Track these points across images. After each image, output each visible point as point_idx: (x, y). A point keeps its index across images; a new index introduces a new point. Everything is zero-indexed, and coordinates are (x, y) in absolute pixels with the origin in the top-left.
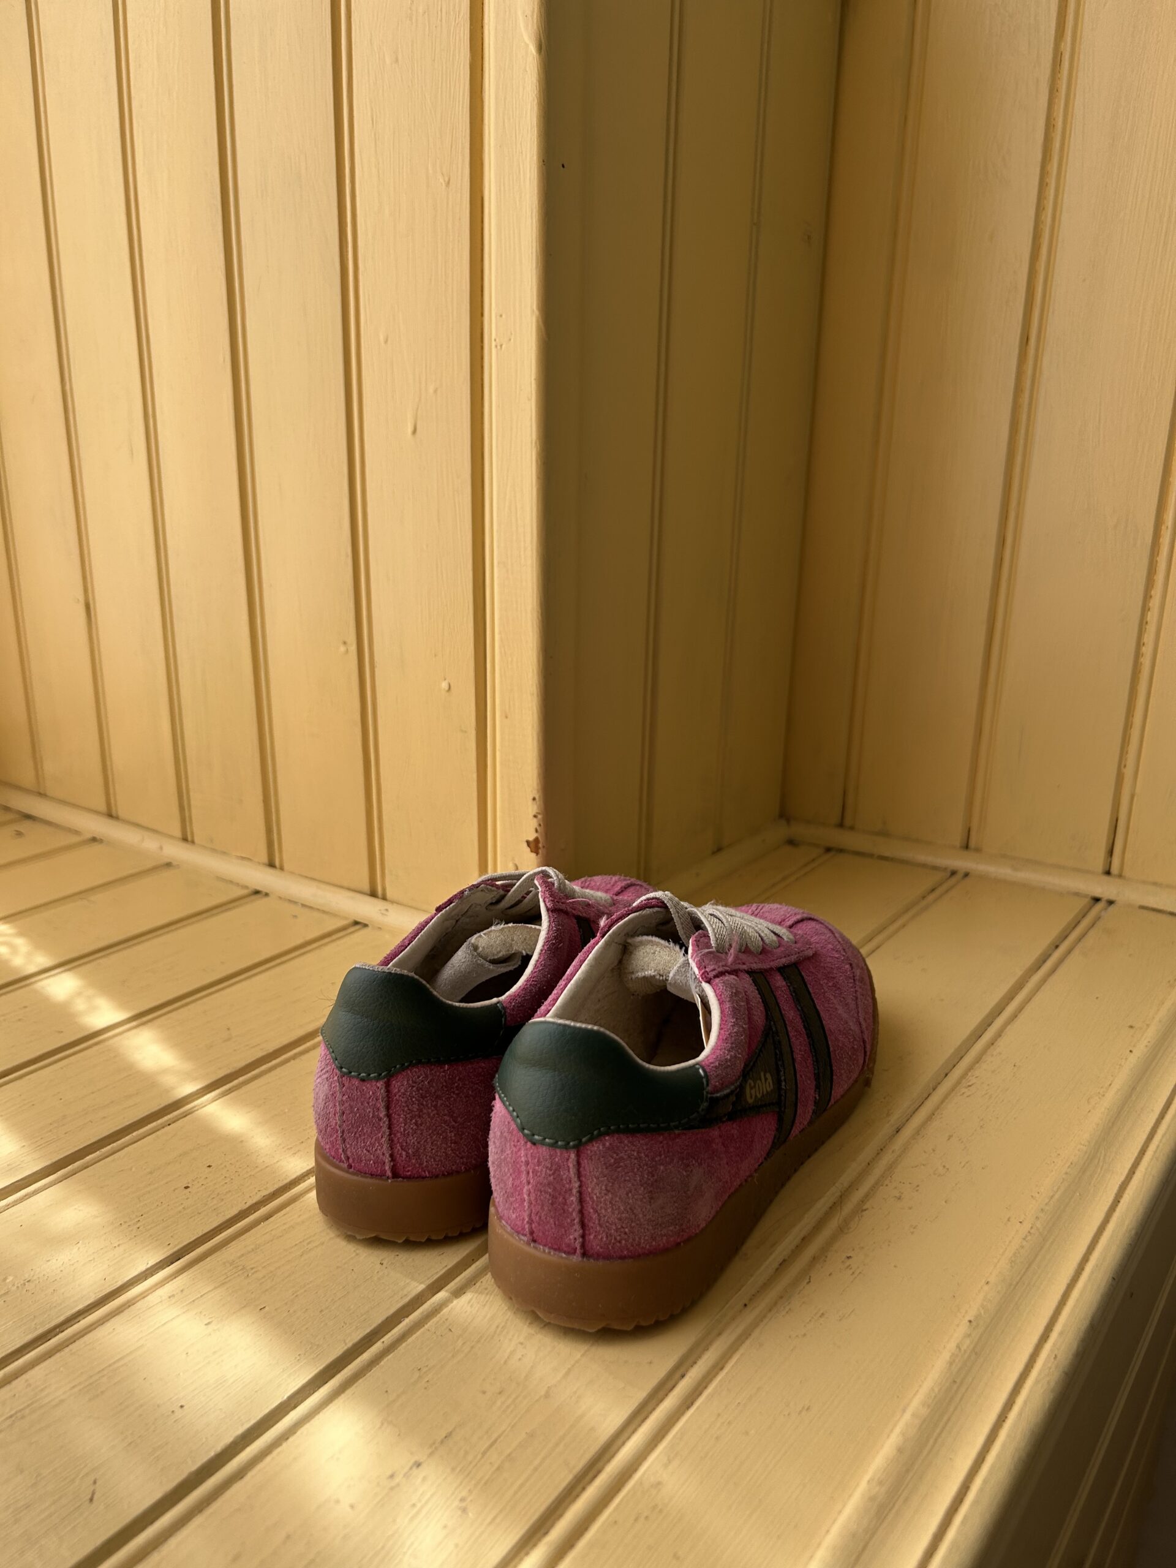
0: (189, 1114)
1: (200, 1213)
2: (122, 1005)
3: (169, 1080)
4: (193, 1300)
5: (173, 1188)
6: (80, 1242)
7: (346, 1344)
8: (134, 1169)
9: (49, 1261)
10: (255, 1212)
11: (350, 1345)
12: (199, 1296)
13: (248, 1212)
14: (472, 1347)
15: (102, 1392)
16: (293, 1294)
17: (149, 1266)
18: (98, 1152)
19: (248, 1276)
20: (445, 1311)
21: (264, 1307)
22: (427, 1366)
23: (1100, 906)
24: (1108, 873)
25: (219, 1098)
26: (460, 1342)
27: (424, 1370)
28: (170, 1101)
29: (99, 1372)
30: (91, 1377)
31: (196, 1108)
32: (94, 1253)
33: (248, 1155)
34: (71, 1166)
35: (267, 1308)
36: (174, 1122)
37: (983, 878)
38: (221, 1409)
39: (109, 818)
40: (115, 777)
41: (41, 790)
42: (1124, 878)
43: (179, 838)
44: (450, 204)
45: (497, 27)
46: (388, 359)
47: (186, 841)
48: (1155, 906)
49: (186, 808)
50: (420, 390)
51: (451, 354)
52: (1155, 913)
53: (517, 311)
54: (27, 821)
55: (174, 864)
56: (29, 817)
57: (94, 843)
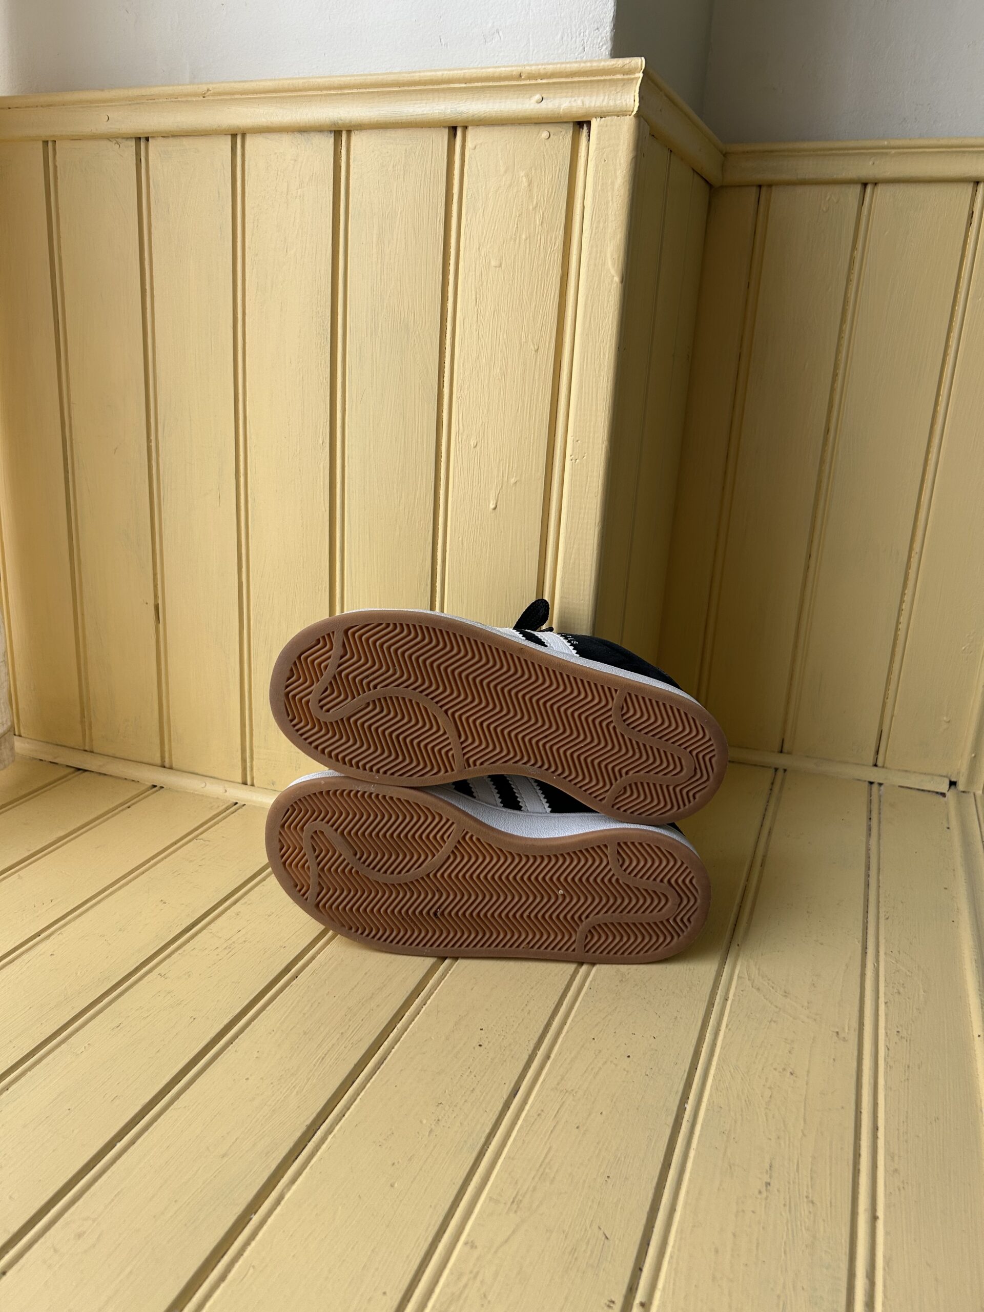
1: (506, 1062)
5: (472, 1047)
10: (536, 1056)
13: (532, 1056)
23: (875, 787)
24: (876, 765)
37: (797, 771)
39: (164, 769)
40: (172, 737)
41: (87, 748)
42: (886, 768)
43: (239, 783)
44: (538, 363)
45: (589, 261)
46: (476, 458)
47: (247, 784)
48: (908, 786)
49: (248, 760)
50: (503, 481)
51: (531, 460)
52: (910, 790)
53: (591, 440)
54: (82, 773)
55: (240, 803)
56: (79, 769)
57: (159, 790)
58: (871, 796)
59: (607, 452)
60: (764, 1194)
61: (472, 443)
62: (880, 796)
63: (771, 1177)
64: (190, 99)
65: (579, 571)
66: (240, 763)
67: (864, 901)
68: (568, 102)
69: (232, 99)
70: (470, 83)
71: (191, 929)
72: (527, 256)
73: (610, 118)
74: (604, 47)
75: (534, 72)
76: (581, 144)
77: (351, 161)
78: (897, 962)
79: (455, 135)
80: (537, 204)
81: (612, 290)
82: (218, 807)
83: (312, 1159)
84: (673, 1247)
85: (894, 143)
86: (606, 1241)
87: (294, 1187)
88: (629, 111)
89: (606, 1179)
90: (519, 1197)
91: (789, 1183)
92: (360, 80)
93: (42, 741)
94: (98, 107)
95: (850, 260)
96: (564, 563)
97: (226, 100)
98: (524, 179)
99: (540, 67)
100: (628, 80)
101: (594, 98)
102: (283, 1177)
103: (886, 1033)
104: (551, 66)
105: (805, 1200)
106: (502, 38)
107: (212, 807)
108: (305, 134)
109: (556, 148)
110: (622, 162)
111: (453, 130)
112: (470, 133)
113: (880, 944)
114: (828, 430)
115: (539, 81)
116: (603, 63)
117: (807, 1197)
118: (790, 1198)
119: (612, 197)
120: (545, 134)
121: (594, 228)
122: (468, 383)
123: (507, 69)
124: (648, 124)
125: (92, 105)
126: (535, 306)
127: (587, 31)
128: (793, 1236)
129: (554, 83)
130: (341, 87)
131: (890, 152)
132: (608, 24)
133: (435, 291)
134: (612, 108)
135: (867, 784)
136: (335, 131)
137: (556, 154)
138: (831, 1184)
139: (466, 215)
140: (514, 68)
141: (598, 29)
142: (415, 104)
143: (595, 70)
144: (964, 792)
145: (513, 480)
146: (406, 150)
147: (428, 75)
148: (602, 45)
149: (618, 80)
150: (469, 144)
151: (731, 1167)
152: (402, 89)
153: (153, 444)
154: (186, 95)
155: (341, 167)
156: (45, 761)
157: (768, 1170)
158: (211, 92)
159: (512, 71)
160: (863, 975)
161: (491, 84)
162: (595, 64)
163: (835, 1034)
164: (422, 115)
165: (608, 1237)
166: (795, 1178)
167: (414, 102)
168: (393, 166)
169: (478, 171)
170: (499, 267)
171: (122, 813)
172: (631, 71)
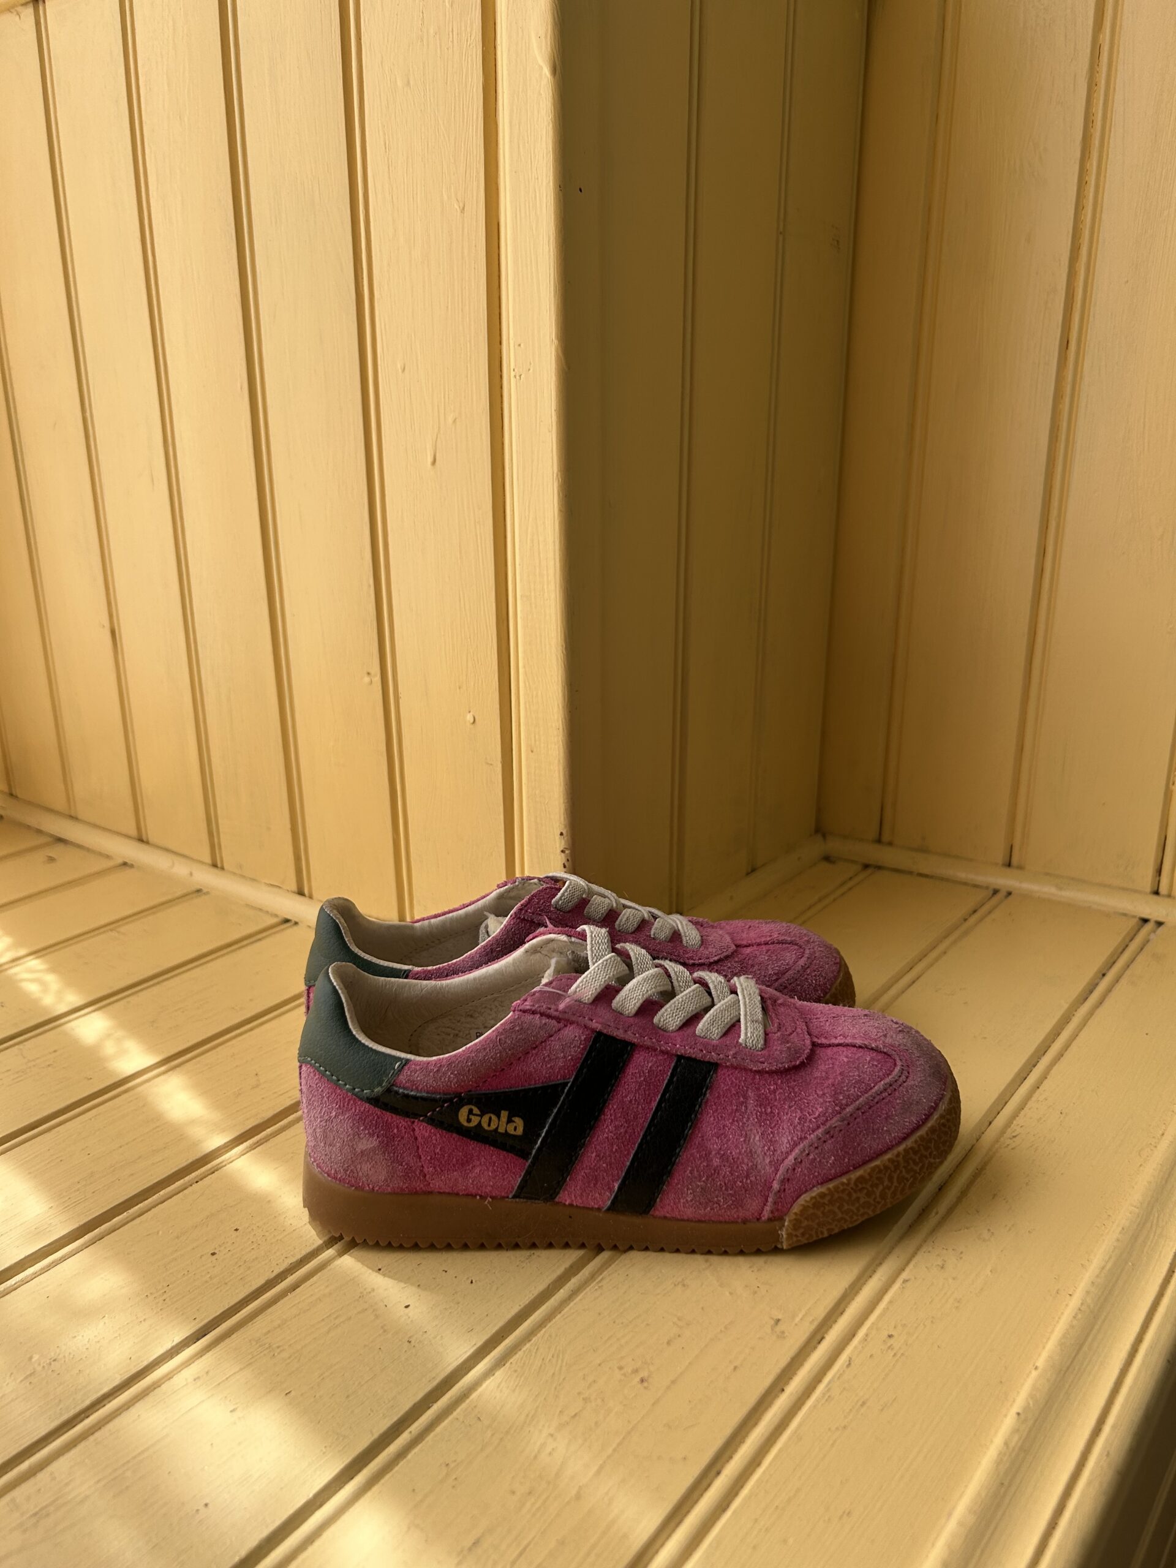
0: (217, 1170)
1: (226, 1284)
2: (152, 1048)
3: (197, 1132)
4: (218, 1383)
5: (199, 1255)
6: (107, 1315)
7: (373, 1435)
8: (161, 1233)
9: (75, 1337)
10: (282, 1281)
11: (376, 1436)
12: (224, 1378)
13: (275, 1281)
14: (501, 1439)
15: (127, 1488)
16: (320, 1377)
17: (174, 1343)
18: (125, 1213)
19: (274, 1355)
20: (474, 1396)
21: (289, 1392)
22: (455, 1461)
23: (1148, 927)
24: (1157, 893)
25: (248, 1152)
26: (489, 1433)
27: (452, 1465)
28: (199, 1155)
29: (124, 1465)
30: (116, 1470)
31: (224, 1164)
32: (120, 1328)
33: (275, 1217)
34: (98, 1229)
35: (293, 1393)
36: (201, 1179)
37: (1027, 897)
38: (245, 1508)
39: (140, 842)
40: (144, 802)
41: (70, 813)
42: (1173, 897)
43: (209, 865)
45: (509, 49)
46: (406, 388)
47: (214, 866)
49: (215, 834)
50: (439, 421)
53: (537, 340)
54: (58, 844)
55: (205, 890)
57: (129, 868)
58: (1129, 941)
61: (400, 366)
62: (1147, 941)
66: (207, 839)
72: (438, 61)
82: (176, 891)
95: (1093, 50)
103: (870, 1335)
126: (455, 138)
135: (1136, 922)
145: (451, 416)
153: (88, 413)
170: (407, 86)
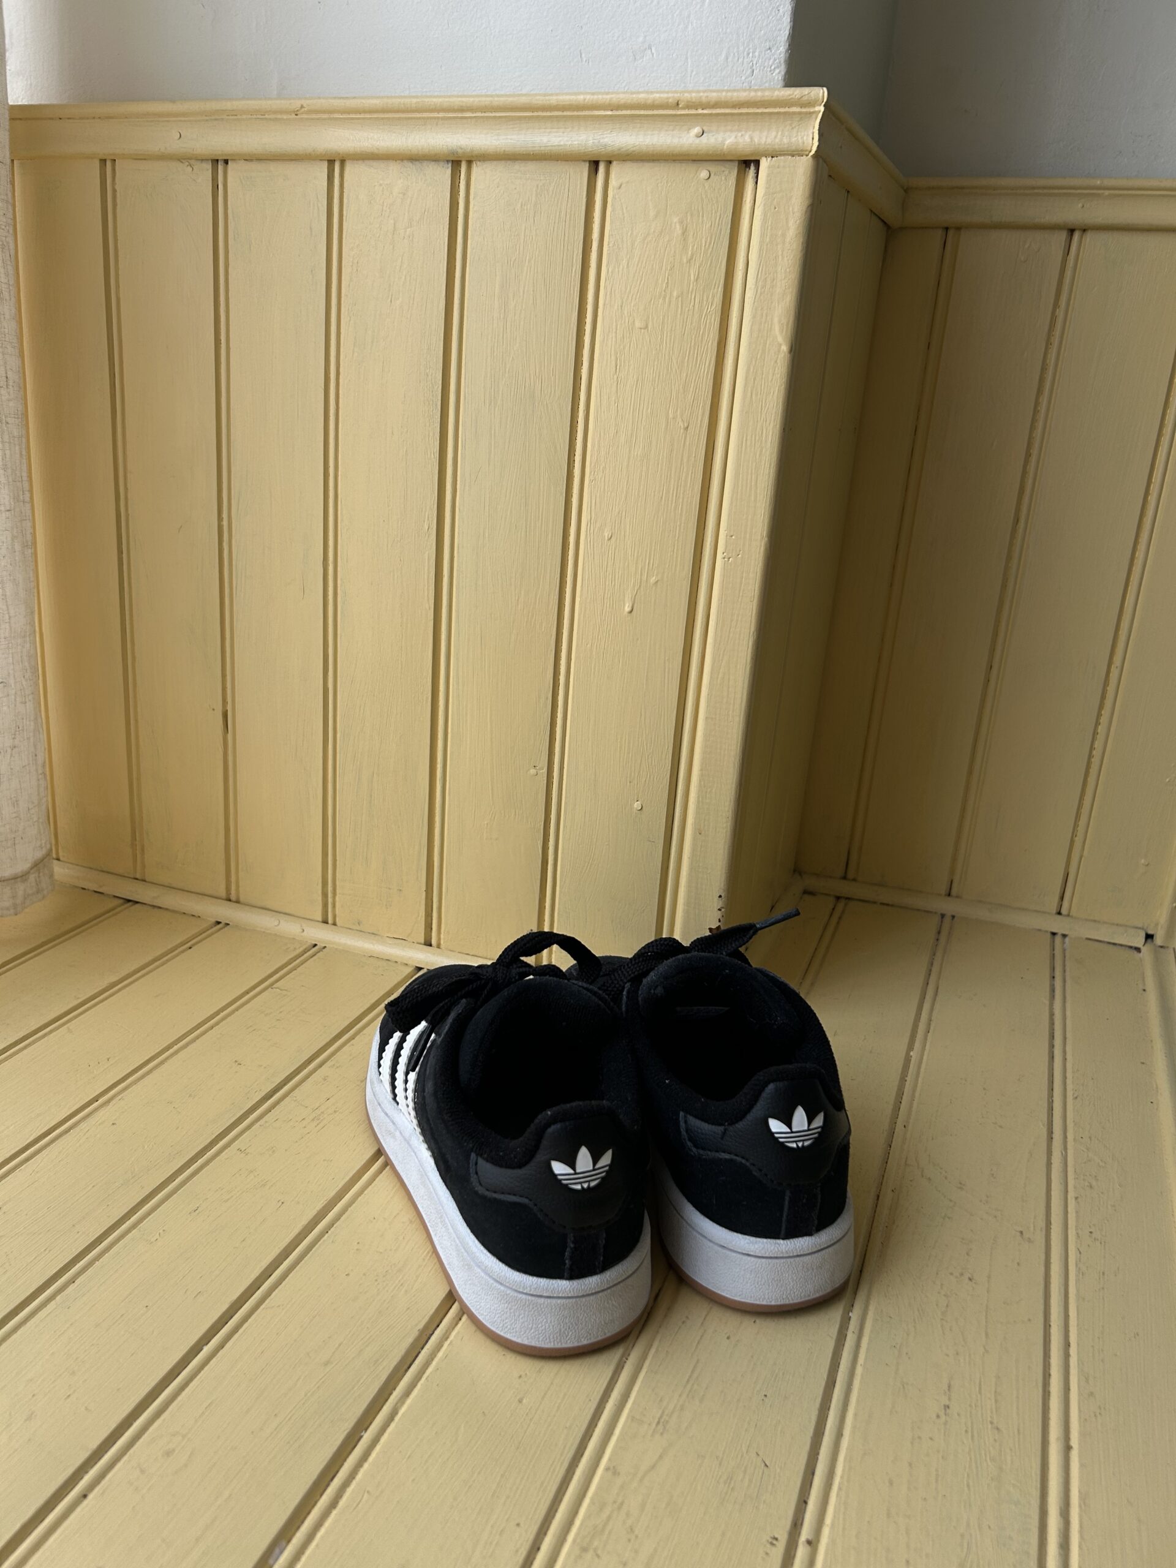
23: (1058, 939)
24: (1059, 913)
37: (967, 919)
39: (229, 902)
40: (240, 867)
41: (138, 876)
42: (1072, 917)
43: (318, 921)
44: (688, 443)
45: (752, 326)
46: (610, 552)
47: (327, 923)
48: (1097, 938)
49: (330, 895)
50: (641, 579)
51: (675, 556)
52: (1101, 944)
53: (748, 535)
54: (132, 905)
55: (320, 945)
56: (129, 901)
57: (224, 927)
58: (1054, 950)
59: (766, 549)
60: (943, 1418)
61: (606, 535)
62: (1064, 950)
63: (949, 1399)
64: (279, 116)
65: (729, 688)
66: (319, 898)
67: (1049, 1074)
68: (733, 137)
69: (330, 119)
70: (617, 110)
71: (271, 1096)
72: (679, 316)
73: (782, 158)
74: (777, 71)
75: (694, 100)
76: (747, 186)
77: (471, 197)
78: (1088, 1149)
79: (596, 170)
80: (692, 255)
81: (778, 361)
82: (295, 949)
83: (427, 1369)
84: (842, 1477)
85: (1108, 182)
86: (766, 1469)
87: (409, 1401)
88: (806, 151)
89: (763, 1397)
90: (665, 1417)
91: (970, 1406)
92: (486, 101)
93: (84, 867)
94: (168, 121)
95: (1051, 321)
96: (711, 677)
97: (325, 119)
98: (678, 226)
99: (702, 94)
100: (806, 113)
101: (765, 134)
102: (395, 1389)
103: (1078, 1234)
104: (714, 94)
105: (990, 1426)
106: (655, 55)
107: (287, 949)
108: (417, 163)
109: (716, 191)
110: (796, 210)
111: (595, 165)
112: (615, 169)
113: (1068, 1128)
114: (1018, 520)
115: (700, 111)
116: (776, 93)
117: (992, 1423)
118: (972, 1423)
119: (783, 251)
120: (704, 174)
121: (759, 288)
122: (604, 465)
123: (662, 95)
124: (827, 165)
125: (160, 119)
126: (687, 375)
127: (758, 50)
128: (977, 1467)
129: (718, 115)
130: (462, 110)
131: (1103, 194)
132: (783, 44)
133: (568, 354)
134: (786, 146)
135: (1049, 935)
136: (452, 161)
137: (717, 197)
138: (1018, 1408)
139: (607, 265)
140: (670, 95)
141: (770, 49)
142: (550, 132)
143: (764, 101)
144: (1162, 947)
145: (653, 580)
146: (537, 186)
147: (566, 99)
148: (774, 69)
149: (794, 113)
150: (613, 182)
151: (904, 1387)
152: (536, 114)
153: (225, 523)
154: (275, 112)
155: (458, 203)
156: (88, 890)
157: (947, 1391)
158: (306, 109)
159: (668, 98)
160: (1049, 1164)
161: (642, 112)
162: (767, 93)
163: (1018, 1234)
164: (558, 146)
165: (768, 1464)
166: (977, 1400)
167: (548, 130)
168: (522, 205)
169: (623, 214)
170: (645, 329)
171: (183, 955)
172: (811, 104)
